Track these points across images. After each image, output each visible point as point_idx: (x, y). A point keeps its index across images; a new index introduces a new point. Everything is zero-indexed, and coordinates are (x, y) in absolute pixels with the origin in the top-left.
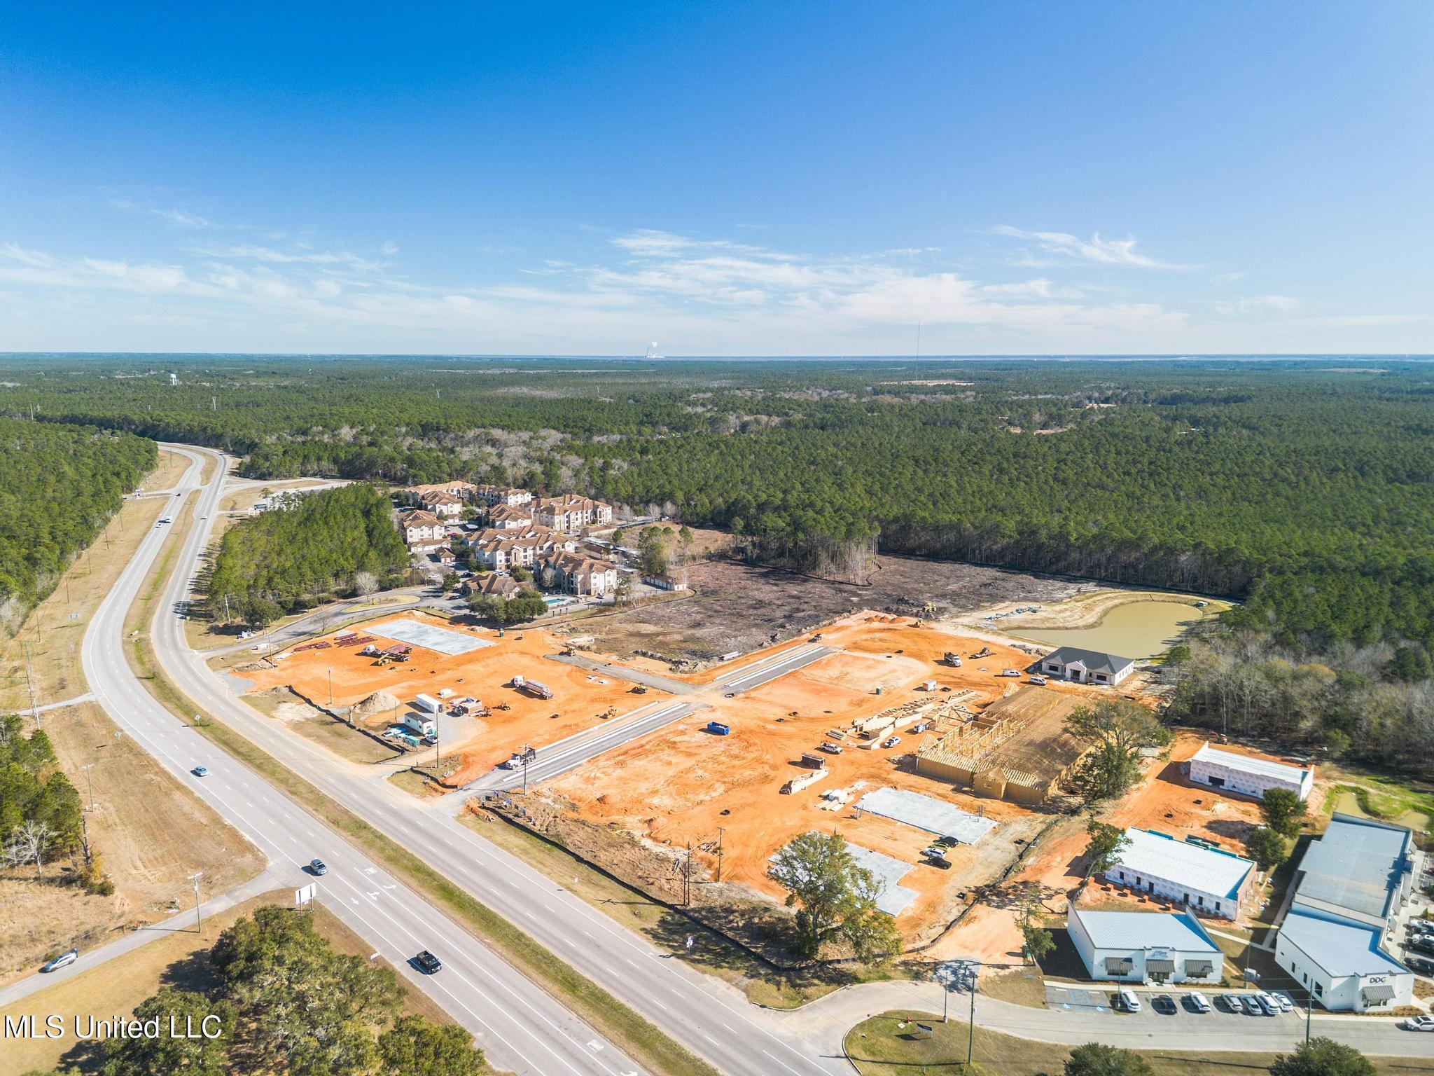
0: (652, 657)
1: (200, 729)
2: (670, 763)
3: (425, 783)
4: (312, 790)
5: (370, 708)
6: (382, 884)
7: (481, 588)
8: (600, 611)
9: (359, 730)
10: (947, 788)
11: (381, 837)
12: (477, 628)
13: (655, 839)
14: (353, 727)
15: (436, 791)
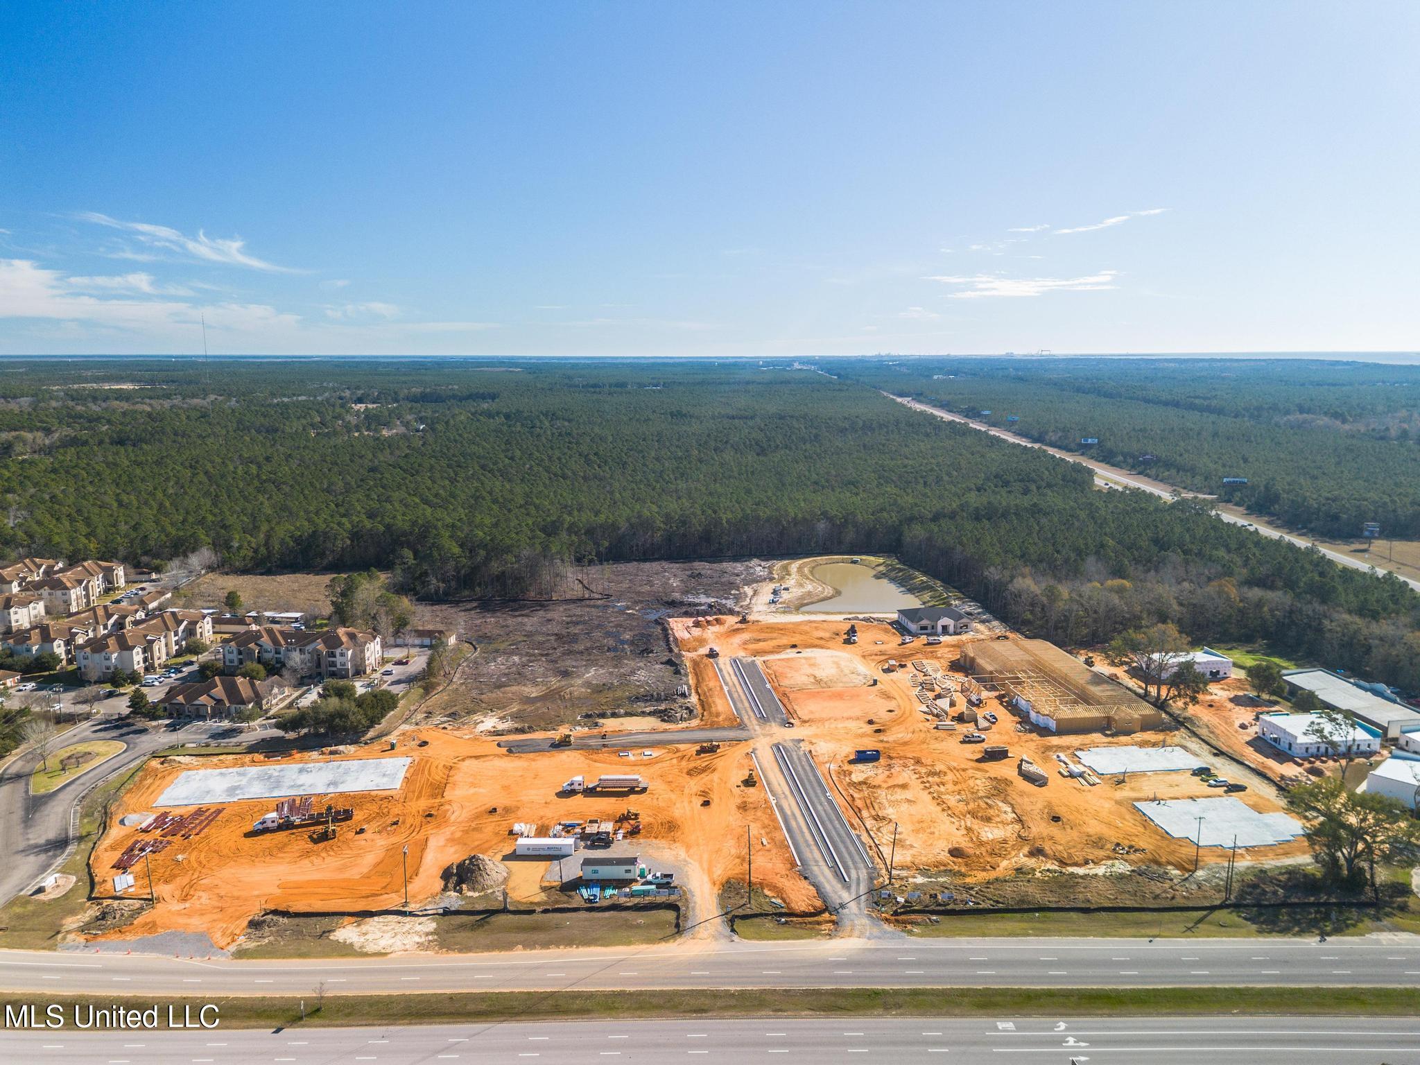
0: (614, 715)
1: (316, 1021)
2: (909, 801)
3: (786, 922)
4: (715, 995)
5: (489, 883)
6: (1052, 1029)
7: (219, 701)
8: (428, 689)
9: (545, 911)
10: (1097, 737)
11: (915, 993)
12: (341, 748)
13: (1076, 864)
14: (531, 912)
15: (819, 923)
